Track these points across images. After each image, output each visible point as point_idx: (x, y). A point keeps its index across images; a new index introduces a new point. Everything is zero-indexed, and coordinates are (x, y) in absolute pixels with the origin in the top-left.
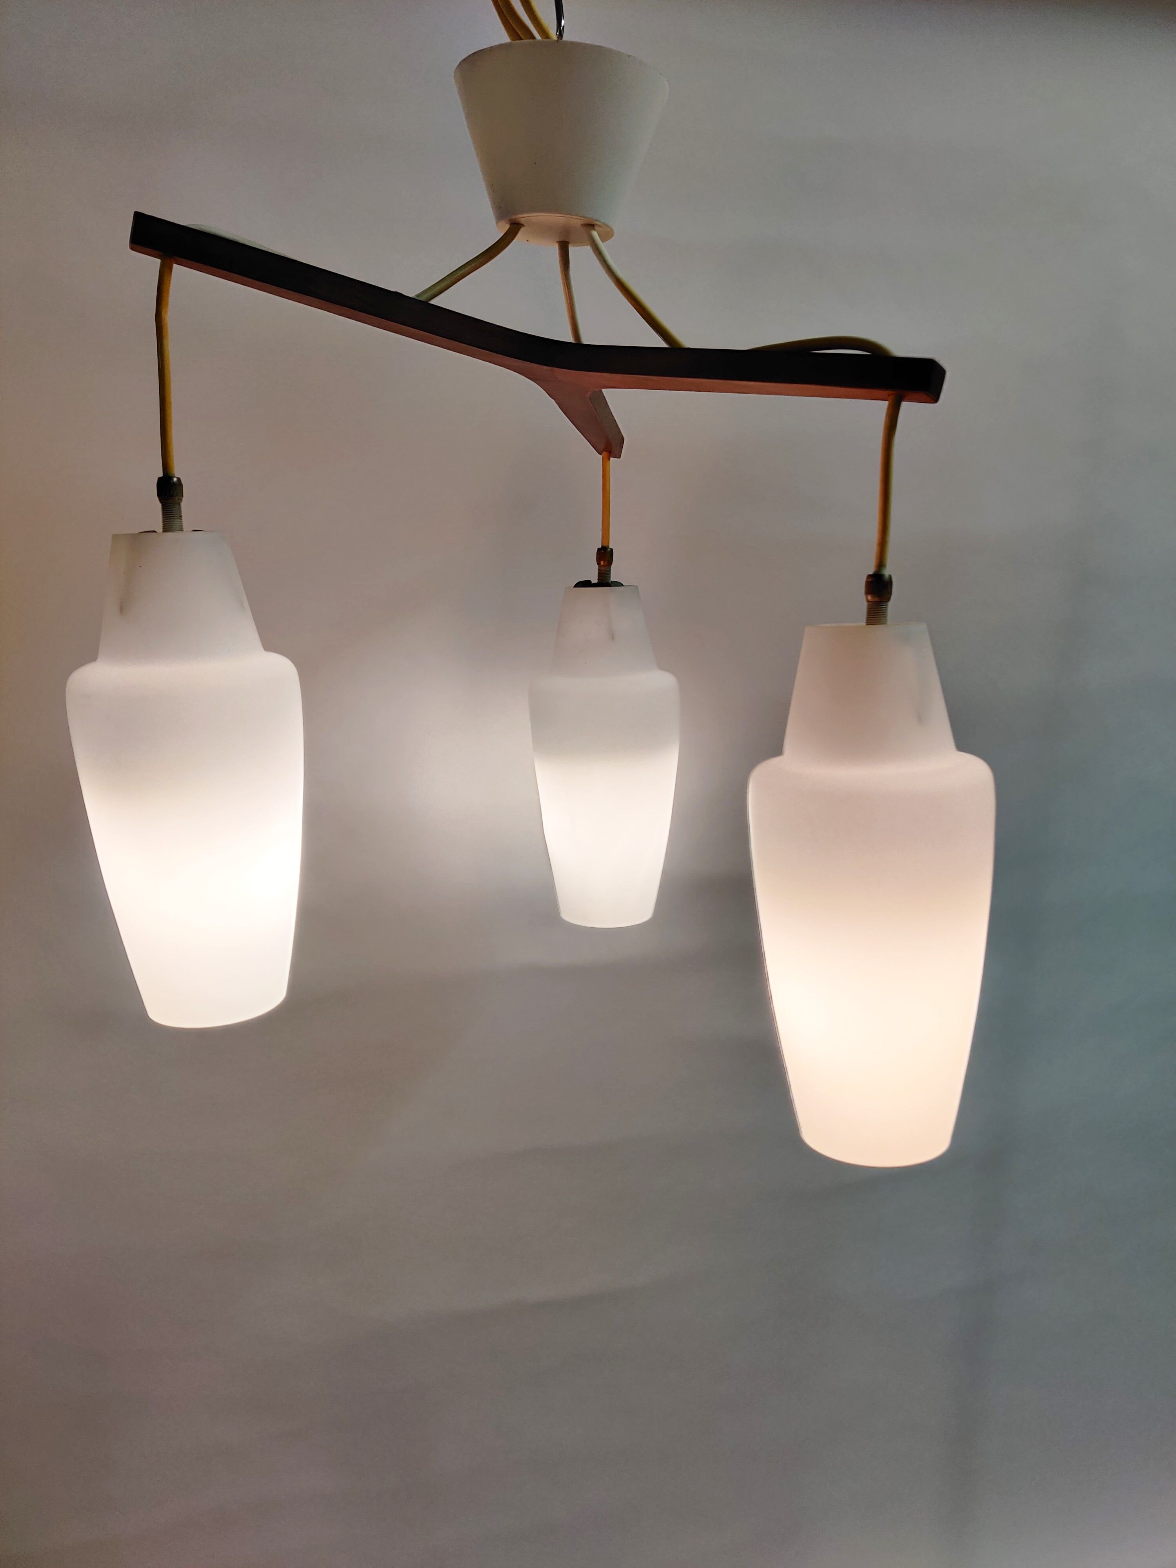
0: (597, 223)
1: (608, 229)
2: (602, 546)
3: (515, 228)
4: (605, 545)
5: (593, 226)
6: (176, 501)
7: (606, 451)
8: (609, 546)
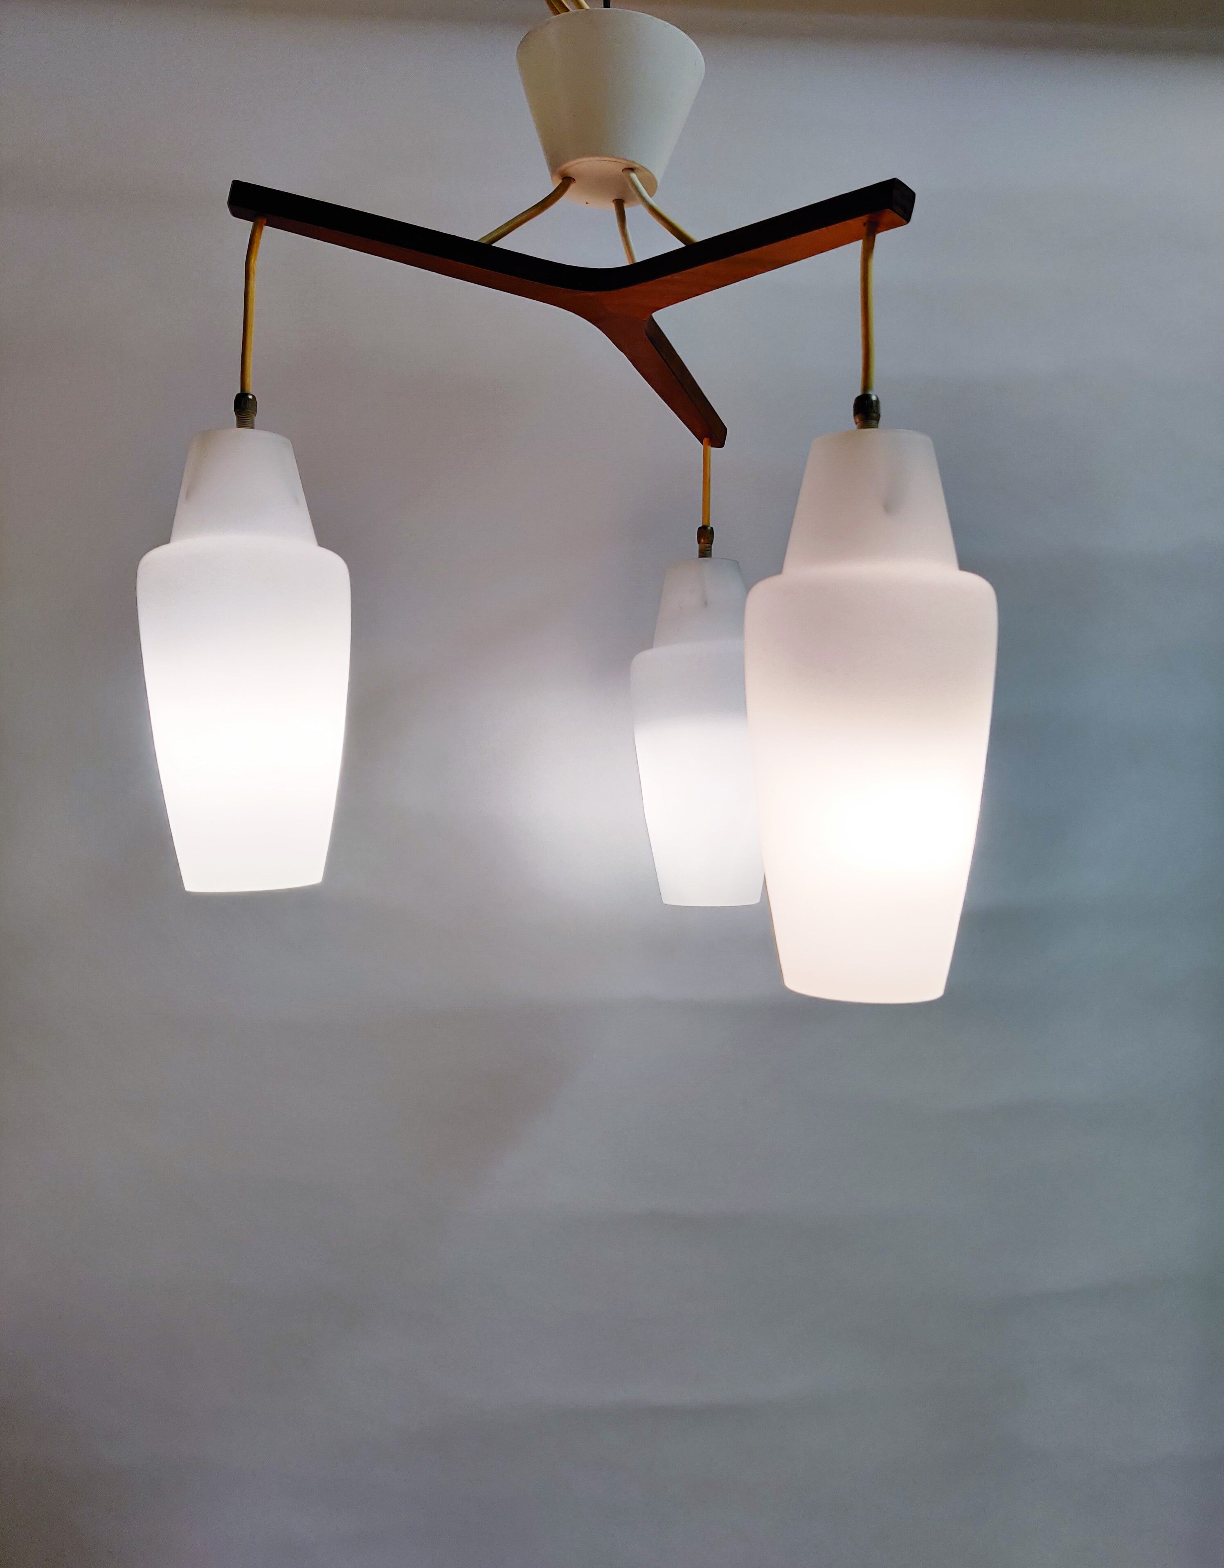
0: (637, 166)
1: (647, 173)
2: (703, 525)
3: (566, 181)
4: (706, 524)
5: (632, 169)
6: (250, 414)
7: (707, 437)
8: (709, 526)
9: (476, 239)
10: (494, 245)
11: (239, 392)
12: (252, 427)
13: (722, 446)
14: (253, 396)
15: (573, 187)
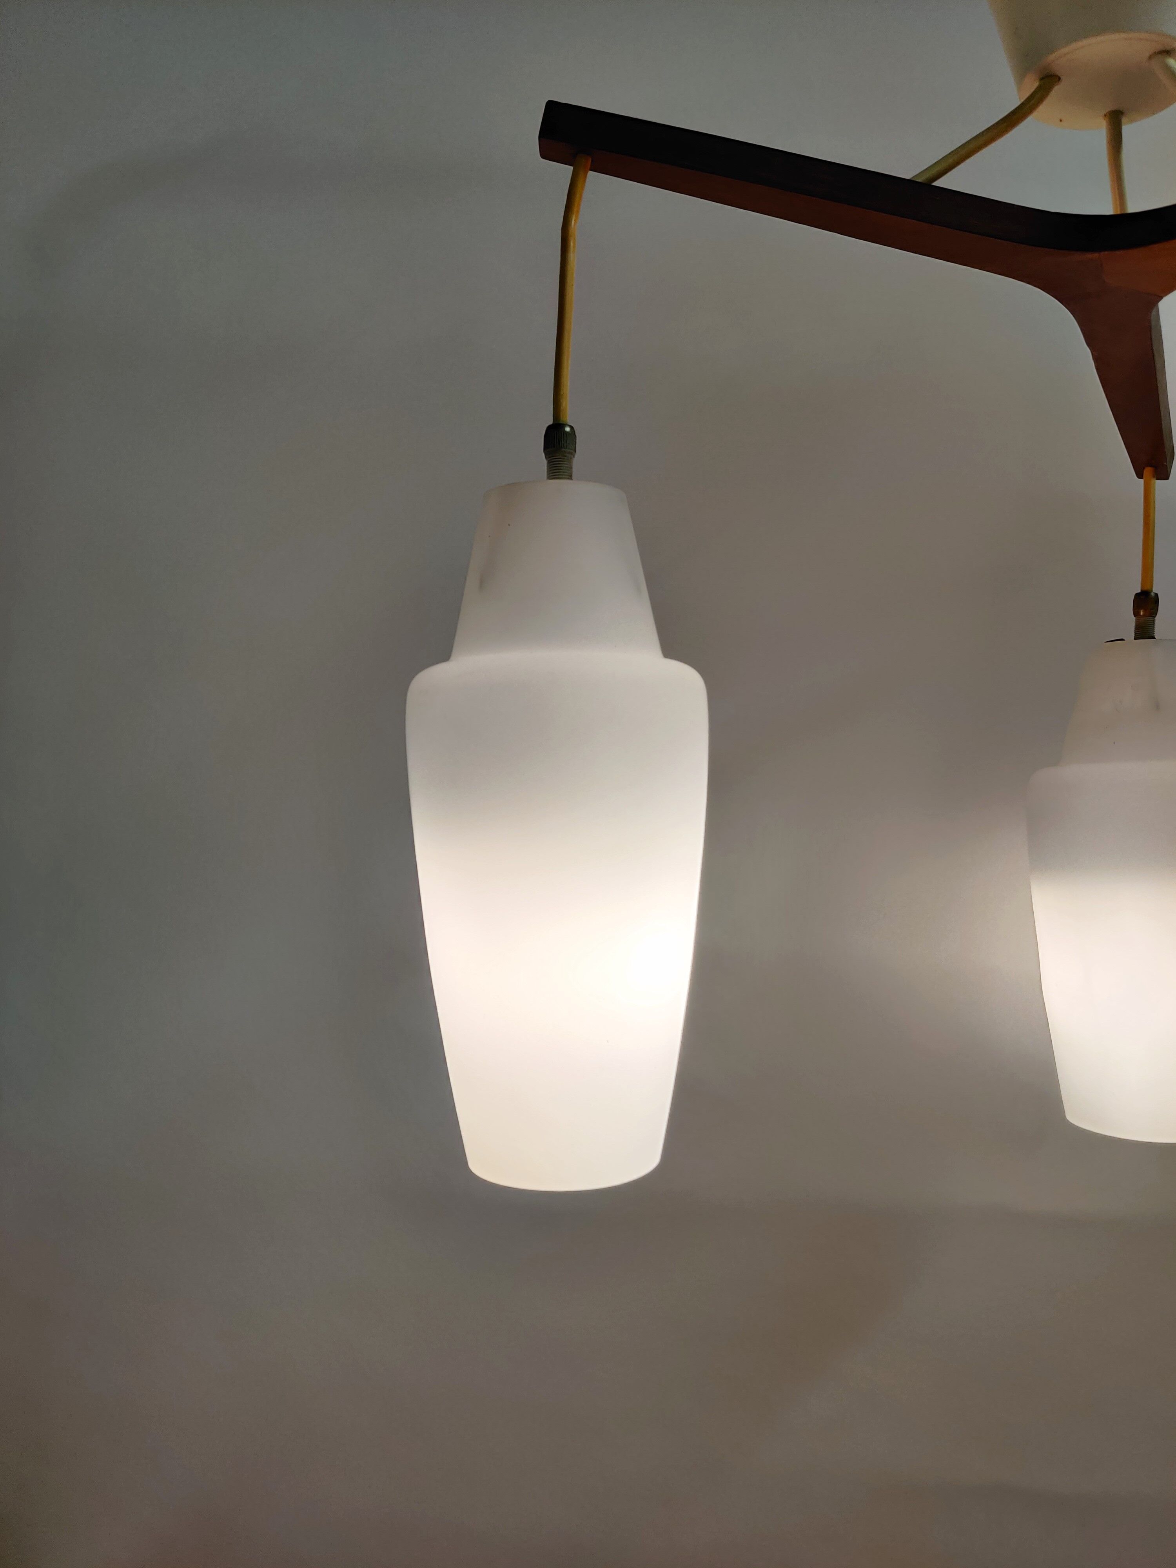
2: (1141, 590)
3: (1048, 83)
4: (1146, 588)
5: (1167, 52)
6: (567, 455)
7: (1151, 466)
8: (1152, 591)
9: (908, 176)
10: (935, 184)
11: (551, 422)
12: (570, 477)
13: (1167, 478)
14: (571, 427)
15: (1057, 90)
